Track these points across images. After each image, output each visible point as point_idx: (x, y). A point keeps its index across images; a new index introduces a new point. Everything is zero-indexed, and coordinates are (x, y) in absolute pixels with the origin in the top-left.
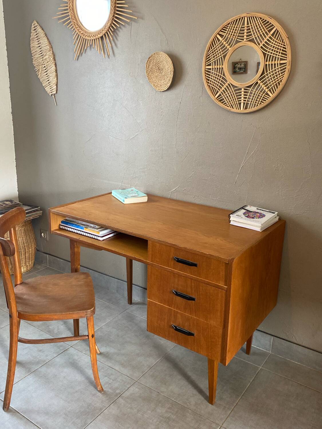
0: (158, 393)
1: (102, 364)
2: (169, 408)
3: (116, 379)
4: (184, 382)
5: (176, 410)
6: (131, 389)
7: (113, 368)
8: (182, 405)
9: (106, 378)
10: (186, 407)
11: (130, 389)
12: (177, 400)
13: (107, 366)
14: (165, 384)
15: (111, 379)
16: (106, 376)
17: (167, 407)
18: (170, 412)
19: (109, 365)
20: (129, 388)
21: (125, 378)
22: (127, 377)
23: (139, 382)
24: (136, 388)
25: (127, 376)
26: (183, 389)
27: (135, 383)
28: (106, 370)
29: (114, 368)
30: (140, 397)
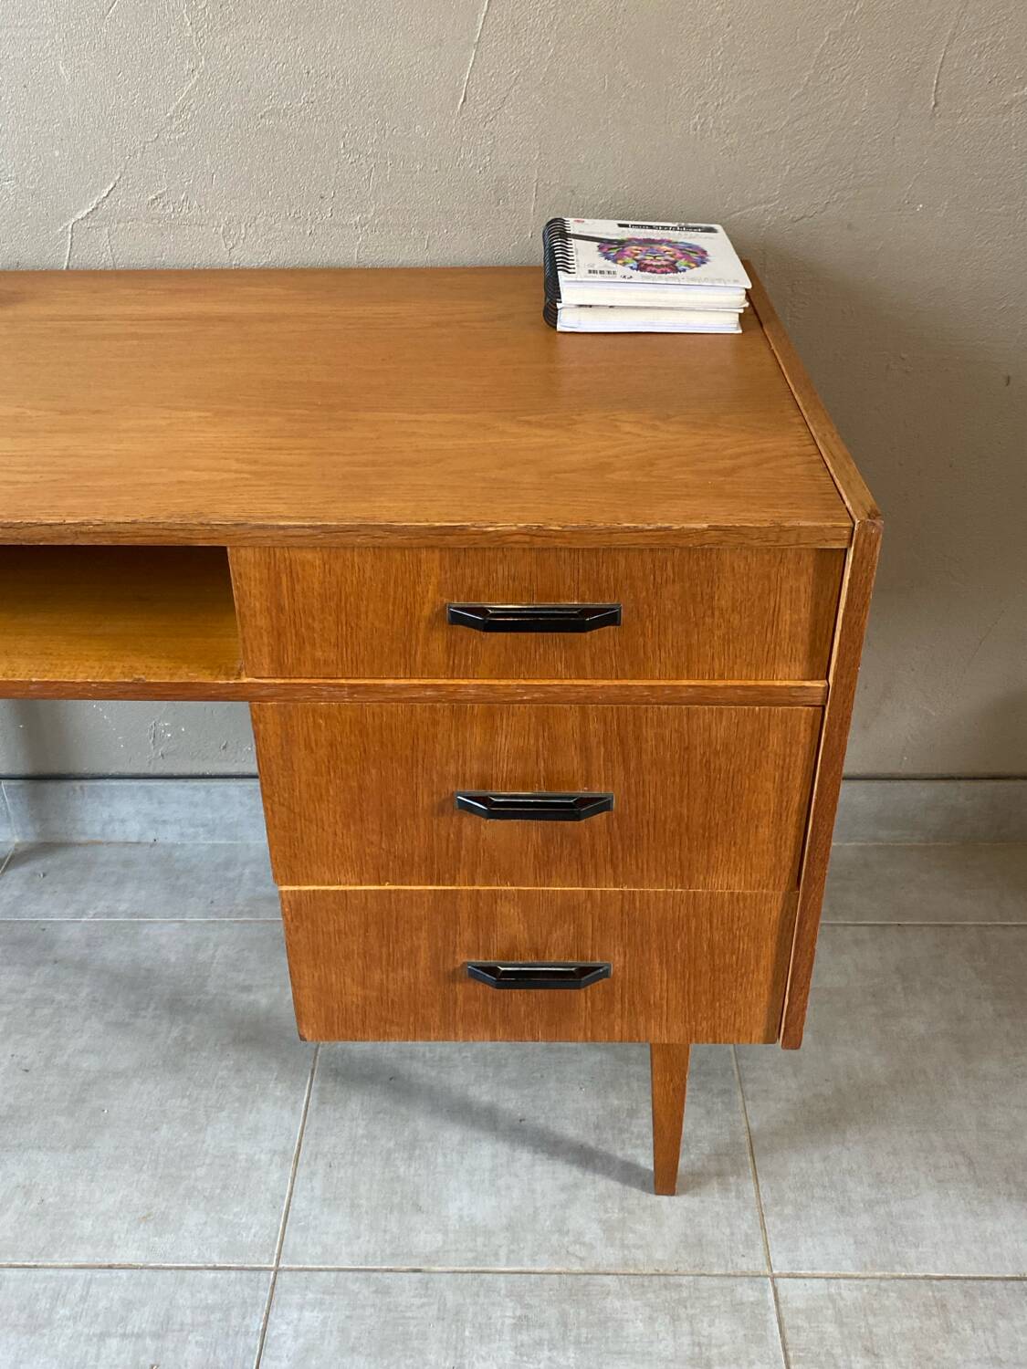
0: (418, 1274)
1: (40, 1273)
2: (521, 1324)
3: (169, 1318)
4: (487, 1152)
5: (551, 1314)
6: (279, 1327)
7: (110, 1267)
8: (559, 1273)
9: (113, 1343)
10: (581, 1269)
11: (271, 1333)
12: (520, 1262)
13: (71, 1273)
14: (418, 1209)
15: (139, 1336)
16: (103, 1336)
17: (503, 1324)
18: (539, 1343)
19: (82, 1260)
20: (264, 1330)
21: (214, 1286)
22: (220, 1274)
23: (290, 1270)
24: (301, 1308)
25: (215, 1268)
26: (508, 1188)
27: (274, 1283)
28: (83, 1299)
29: (115, 1262)
30: (353, 1349)
